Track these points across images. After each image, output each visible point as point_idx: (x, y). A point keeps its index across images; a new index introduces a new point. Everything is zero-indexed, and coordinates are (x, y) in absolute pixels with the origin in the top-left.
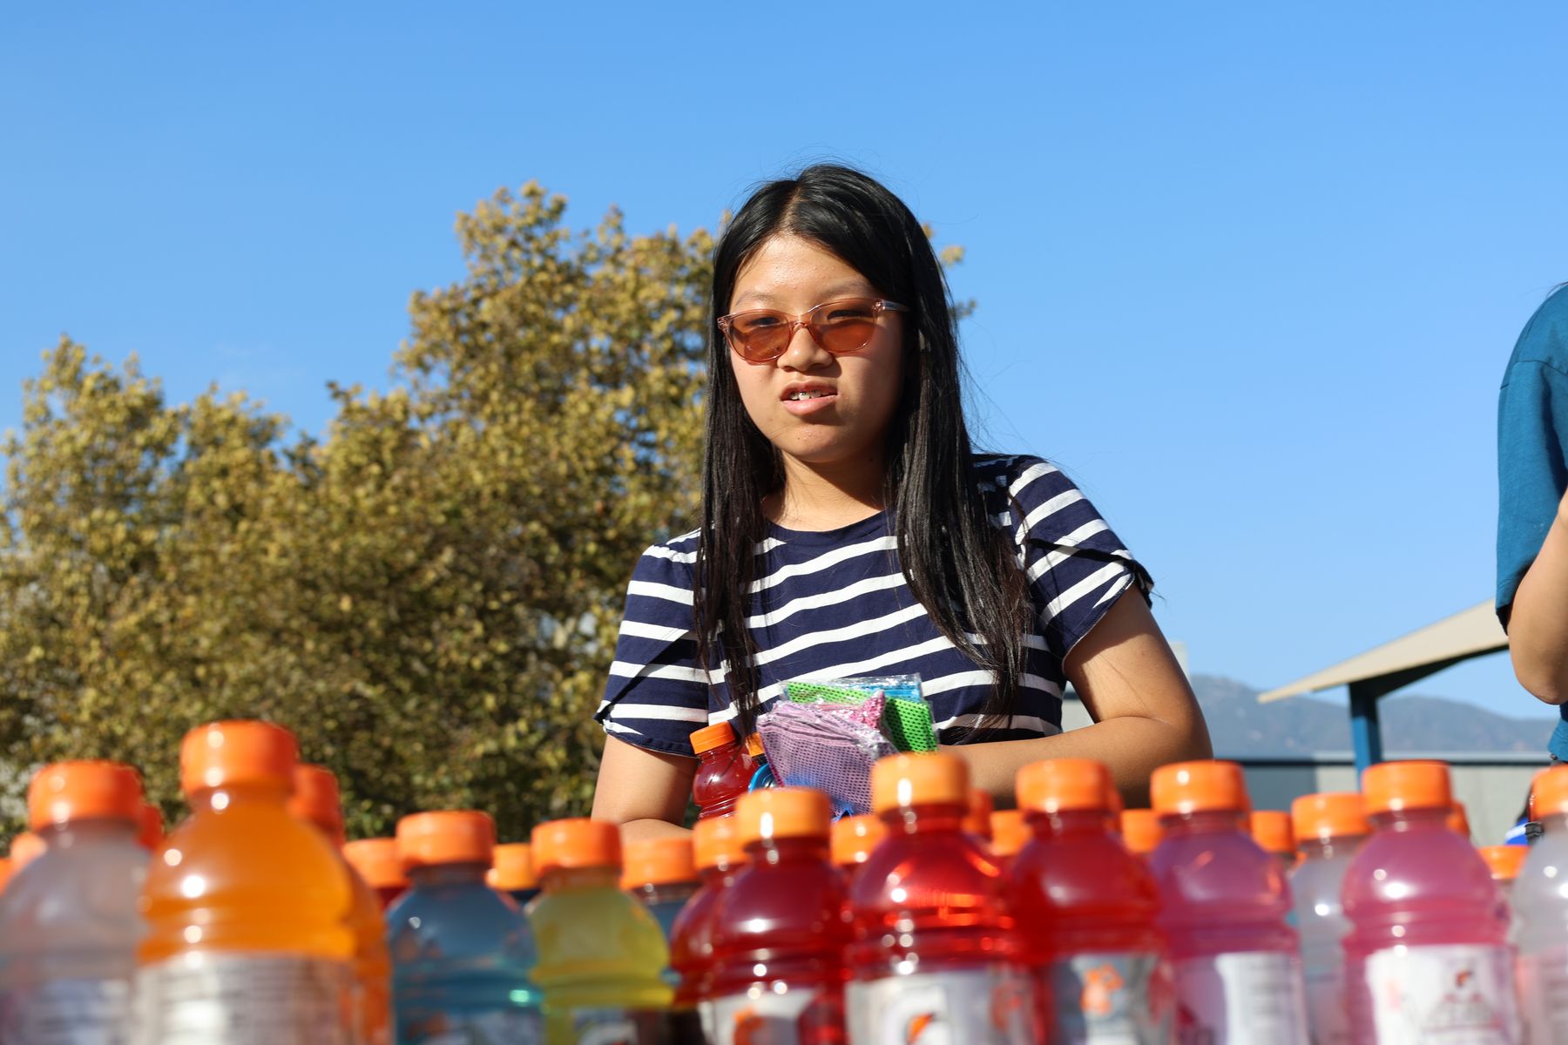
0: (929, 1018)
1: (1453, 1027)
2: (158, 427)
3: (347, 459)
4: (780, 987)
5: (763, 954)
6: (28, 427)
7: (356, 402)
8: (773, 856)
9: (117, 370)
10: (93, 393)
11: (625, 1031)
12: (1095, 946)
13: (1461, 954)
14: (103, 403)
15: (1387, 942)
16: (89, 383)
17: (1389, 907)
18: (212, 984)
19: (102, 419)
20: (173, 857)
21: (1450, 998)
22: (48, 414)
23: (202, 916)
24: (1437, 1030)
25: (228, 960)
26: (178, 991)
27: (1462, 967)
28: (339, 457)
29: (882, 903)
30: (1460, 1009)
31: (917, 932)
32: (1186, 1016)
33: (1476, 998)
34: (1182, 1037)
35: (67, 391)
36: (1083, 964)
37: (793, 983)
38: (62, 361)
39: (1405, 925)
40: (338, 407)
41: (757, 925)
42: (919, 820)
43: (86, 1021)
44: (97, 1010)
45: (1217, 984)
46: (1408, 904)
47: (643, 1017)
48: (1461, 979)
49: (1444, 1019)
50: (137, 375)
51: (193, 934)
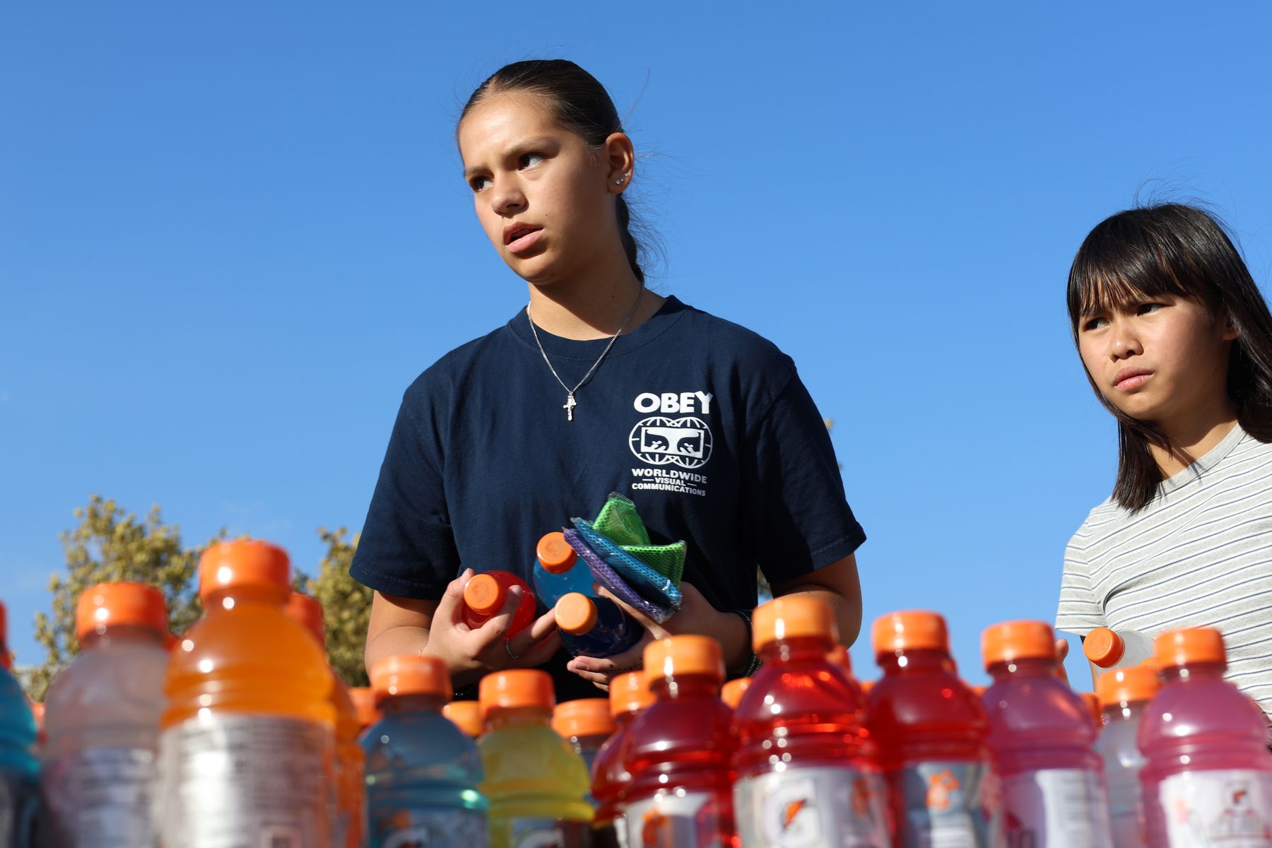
0: (802, 804)
1: (1231, 836)
2: (177, 564)
3: (335, 587)
4: (680, 792)
5: (666, 766)
6: (72, 567)
7: (342, 542)
8: (674, 687)
9: (142, 519)
10: (123, 538)
11: (555, 837)
12: (936, 756)
13: (1238, 777)
14: (133, 546)
15: (1176, 769)
16: (120, 530)
17: (1177, 741)
18: (221, 738)
19: (131, 559)
20: (188, 645)
21: (1229, 812)
22: (87, 559)
23: (213, 686)
24: (1218, 839)
25: (232, 719)
26: (192, 745)
27: (1238, 787)
28: (330, 584)
29: (763, 715)
30: (1237, 821)
31: (789, 737)
32: (1012, 822)
33: (1250, 812)
34: (1010, 839)
35: (103, 538)
36: (926, 770)
37: (691, 788)
38: (94, 515)
39: (1191, 755)
40: (326, 546)
41: (661, 745)
42: (791, 652)
43: (119, 780)
44: (128, 771)
45: (1037, 794)
46: (1192, 739)
47: (570, 827)
48: (1238, 796)
49: (1224, 829)
50: (159, 522)
51: (205, 700)
